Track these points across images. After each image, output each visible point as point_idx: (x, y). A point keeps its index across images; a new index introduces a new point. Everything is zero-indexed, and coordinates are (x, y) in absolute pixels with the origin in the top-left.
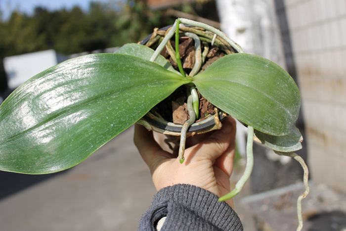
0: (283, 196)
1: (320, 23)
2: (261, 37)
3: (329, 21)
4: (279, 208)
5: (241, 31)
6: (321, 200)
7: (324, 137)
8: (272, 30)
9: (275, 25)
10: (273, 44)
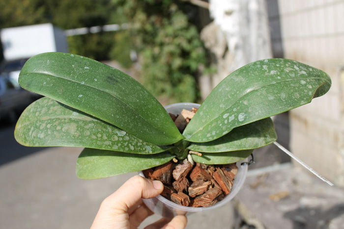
0: (259, 177)
1: (309, 10)
2: (248, 20)
3: (316, 8)
4: (254, 187)
5: (229, 13)
6: (295, 182)
7: (305, 122)
8: (259, 14)
9: (263, 9)
10: (259, 28)
